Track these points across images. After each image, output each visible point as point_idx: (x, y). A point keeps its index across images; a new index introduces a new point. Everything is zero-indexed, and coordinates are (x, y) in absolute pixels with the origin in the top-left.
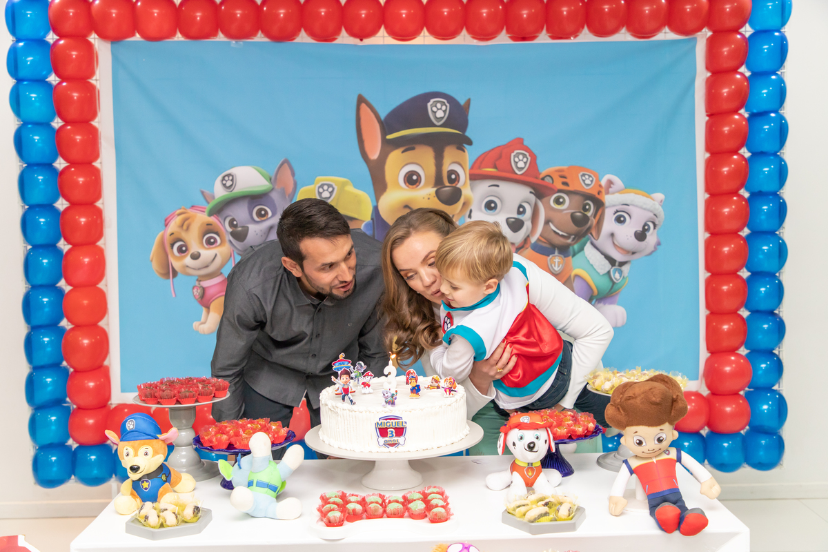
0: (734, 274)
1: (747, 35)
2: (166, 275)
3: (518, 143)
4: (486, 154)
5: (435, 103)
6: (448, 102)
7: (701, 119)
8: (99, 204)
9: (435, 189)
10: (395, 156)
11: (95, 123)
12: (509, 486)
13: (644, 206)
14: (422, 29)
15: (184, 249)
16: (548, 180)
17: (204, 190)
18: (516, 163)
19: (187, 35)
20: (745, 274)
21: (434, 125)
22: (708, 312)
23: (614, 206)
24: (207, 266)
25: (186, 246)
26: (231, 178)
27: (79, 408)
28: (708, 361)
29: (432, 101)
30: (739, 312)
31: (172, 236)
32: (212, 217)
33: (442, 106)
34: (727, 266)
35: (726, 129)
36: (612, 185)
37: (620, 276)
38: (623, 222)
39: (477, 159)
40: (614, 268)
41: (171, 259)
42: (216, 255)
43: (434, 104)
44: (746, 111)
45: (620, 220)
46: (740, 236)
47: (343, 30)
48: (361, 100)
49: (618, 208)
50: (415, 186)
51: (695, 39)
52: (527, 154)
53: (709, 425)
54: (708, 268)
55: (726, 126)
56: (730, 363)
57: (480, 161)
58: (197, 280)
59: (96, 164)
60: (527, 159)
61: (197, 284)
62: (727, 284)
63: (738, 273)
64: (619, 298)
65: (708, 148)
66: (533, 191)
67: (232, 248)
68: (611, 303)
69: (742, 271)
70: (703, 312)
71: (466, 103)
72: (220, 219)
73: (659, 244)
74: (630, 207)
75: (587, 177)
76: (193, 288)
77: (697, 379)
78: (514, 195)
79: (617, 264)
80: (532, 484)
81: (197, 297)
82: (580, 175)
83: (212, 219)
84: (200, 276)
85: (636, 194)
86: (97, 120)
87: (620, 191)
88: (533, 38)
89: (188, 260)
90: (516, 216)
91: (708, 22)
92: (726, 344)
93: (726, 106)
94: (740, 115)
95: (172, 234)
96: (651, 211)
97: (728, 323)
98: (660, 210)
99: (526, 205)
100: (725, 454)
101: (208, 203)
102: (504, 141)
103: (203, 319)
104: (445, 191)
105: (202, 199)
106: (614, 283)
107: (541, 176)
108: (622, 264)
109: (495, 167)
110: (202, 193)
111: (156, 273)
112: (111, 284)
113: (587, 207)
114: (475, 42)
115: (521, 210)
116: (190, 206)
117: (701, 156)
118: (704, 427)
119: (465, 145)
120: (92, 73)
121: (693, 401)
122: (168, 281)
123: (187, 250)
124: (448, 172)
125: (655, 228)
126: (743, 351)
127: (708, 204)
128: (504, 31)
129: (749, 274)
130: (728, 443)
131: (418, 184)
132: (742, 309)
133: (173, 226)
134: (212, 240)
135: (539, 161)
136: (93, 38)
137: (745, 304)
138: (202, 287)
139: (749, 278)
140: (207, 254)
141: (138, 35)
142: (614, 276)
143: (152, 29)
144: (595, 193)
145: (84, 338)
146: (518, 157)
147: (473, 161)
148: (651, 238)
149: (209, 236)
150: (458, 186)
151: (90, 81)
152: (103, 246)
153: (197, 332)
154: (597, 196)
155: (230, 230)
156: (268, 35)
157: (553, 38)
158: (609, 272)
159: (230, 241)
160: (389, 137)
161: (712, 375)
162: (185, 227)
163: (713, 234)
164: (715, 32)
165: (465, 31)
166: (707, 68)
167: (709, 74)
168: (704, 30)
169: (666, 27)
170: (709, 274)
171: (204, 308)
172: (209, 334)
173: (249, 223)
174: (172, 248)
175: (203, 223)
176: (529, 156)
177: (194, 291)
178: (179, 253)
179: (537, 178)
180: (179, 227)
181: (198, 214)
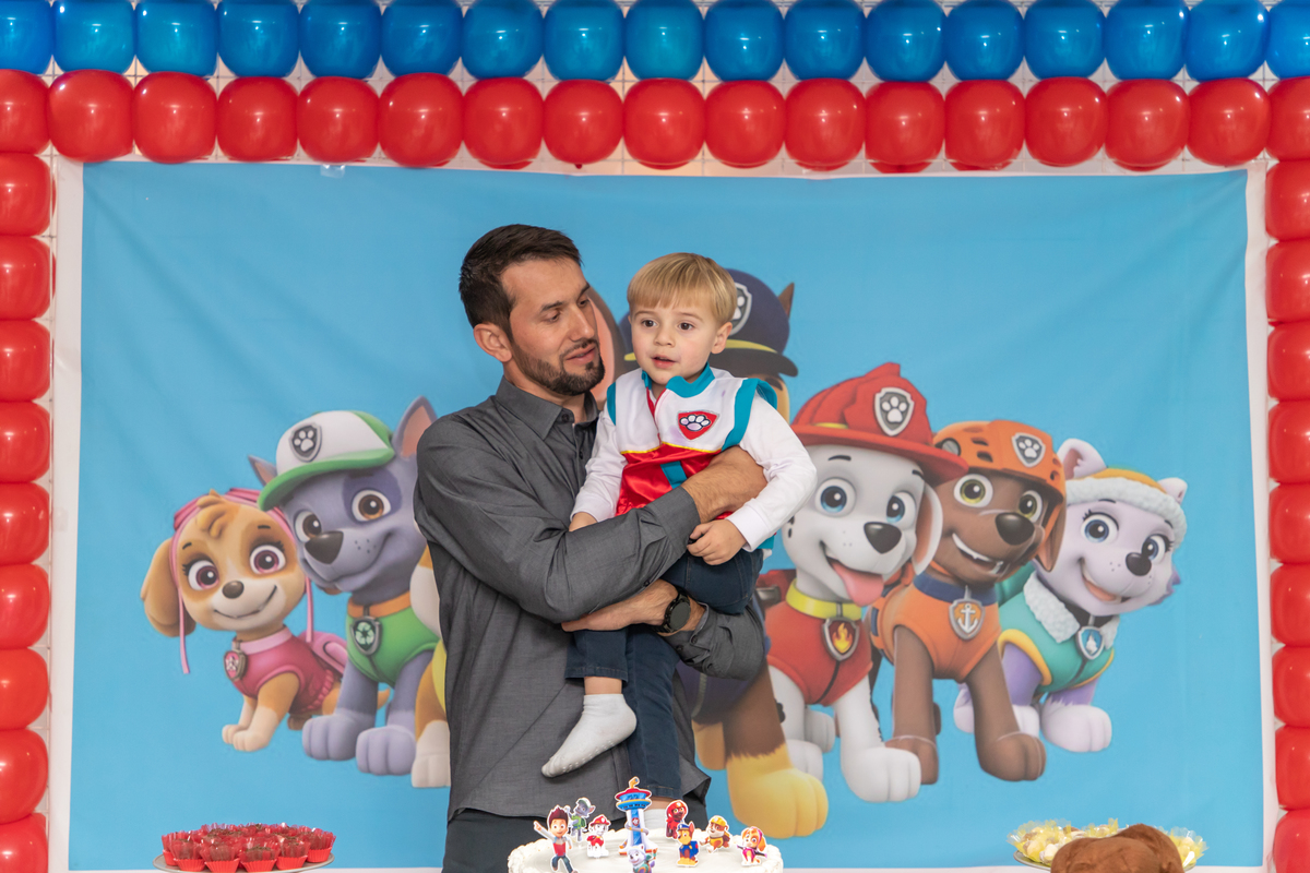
2: (172, 629)
3: (890, 374)
4: (824, 394)
6: (749, 291)
7: (1258, 331)
8: (43, 482)
11: (43, 321)
13: (1146, 505)
14: (700, 147)
15: (211, 575)
16: (950, 448)
17: (257, 458)
18: (885, 412)
19: (235, 152)
22: (1281, 724)
23: (1084, 502)
24: (256, 612)
25: (214, 569)
26: (311, 434)
28: (1280, 825)
31: (188, 549)
32: (270, 512)
33: (737, 296)
35: (1309, 352)
36: (1079, 461)
37: (1099, 647)
38: (1105, 534)
39: (806, 405)
40: (1084, 629)
41: (184, 596)
42: (275, 588)
45: (1096, 531)
47: (543, 146)
49: (1093, 506)
51: (1245, 172)
52: (908, 395)
54: (1277, 633)
57: (812, 409)
58: (235, 639)
59: (41, 402)
60: (908, 404)
61: (233, 647)
64: (1097, 690)
65: (1274, 389)
66: (920, 470)
67: (309, 575)
68: (1079, 702)
70: (1269, 724)
71: (784, 293)
72: (286, 517)
73: (1176, 581)
74: (1117, 506)
75: (1028, 443)
76: (226, 657)
77: (1261, 864)
78: (880, 477)
79: (1091, 621)
81: (233, 675)
82: (1014, 439)
83: (271, 517)
84: (240, 632)
85: (1128, 478)
86: (47, 315)
87: (1096, 473)
88: (921, 166)
89: (217, 599)
90: (884, 519)
91: (1269, 140)
93: (1306, 307)
95: (188, 545)
96: (1161, 515)
98: (1177, 512)
99: (905, 498)
101: (264, 484)
102: (860, 369)
103: (242, 721)
106: (1085, 660)
108: (1101, 621)
109: (843, 420)
110: (253, 462)
111: (154, 625)
112: (59, 646)
113: (1030, 504)
114: (805, 174)
115: (895, 507)
117: (1260, 403)
119: (782, 376)
120: (43, 223)
122: (174, 640)
123: (216, 577)
125: (1167, 549)
127: (1276, 501)
128: (863, 152)
133: (191, 529)
134: (269, 559)
136: (49, 155)
138: (244, 653)
140: (256, 586)
141: (136, 151)
142: (1085, 645)
143: (168, 139)
144: (1045, 476)
146: (889, 402)
147: (799, 407)
148: (1161, 568)
149: (263, 550)
151: (38, 238)
152: (46, 567)
153: (230, 746)
154: (1049, 481)
155: (305, 538)
156: (394, 153)
157: (961, 166)
158: (1074, 637)
159: (305, 561)
160: (629, 355)
161: (1290, 855)
162: (214, 531)
163: (1288, 563)
164: (1282, 160)
165: (783, 151)
166: (1268, 230)
167: (1274, 242)
168: (1261, 156)
169: (1186, 149)
170: (1282, 645)
171: (245, 698)
172: (253, 751)
173: (345, 525)
174: (187, 574)
175: (251, 524)
176: (912, 399)
177: (227, 661)
178: (200, 584)
179: (927, 443)
180: (204, 531)
181: (243, 505)
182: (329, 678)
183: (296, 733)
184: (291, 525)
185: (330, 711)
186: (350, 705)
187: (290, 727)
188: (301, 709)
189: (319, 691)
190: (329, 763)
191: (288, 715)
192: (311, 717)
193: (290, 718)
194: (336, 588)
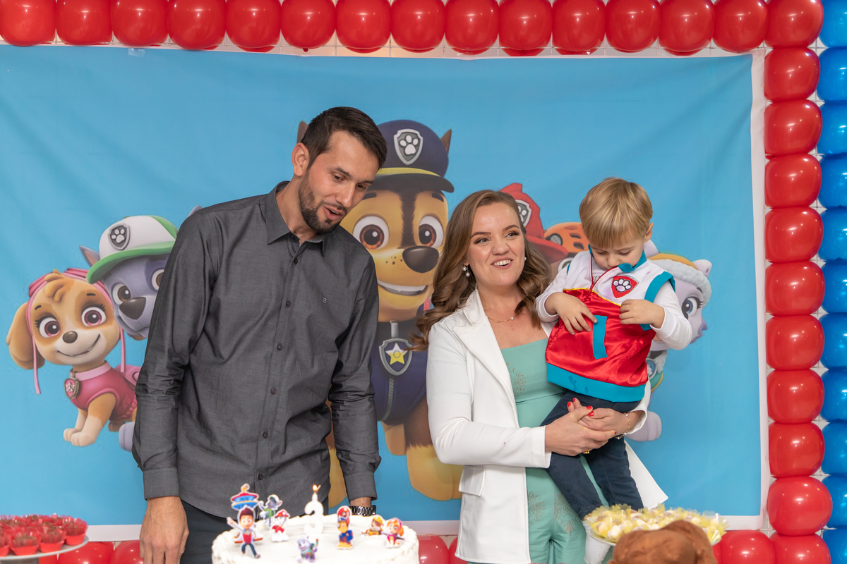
0: (806, 369)
1: (819, 53)
2: (28, 364)
3: (515, 191)
5: (404, 135)
6: (421, 135)
7: (759, 162)
9: (402, 250)
13: (685, 277)
14: (387, 37)
15: (54, 327)
16: (555, 240)
17: (85, 248)
19: (67, 39)
20: (820, 369)
21: (404, 165)
22: (772, 421)
24: (86, 352)
25: (57, 323)
26: (123, 231)
28: (771, 488)
29: (400, 132)
30: (813, 422)
31: (38, 310)
32: (95, 284)
33: (413, 140)
34: (795, 360)
35: (793, 175)
37: (653, 372)
41: (36, 341)
42: (99, 336)
43: (403, 137)
44: (819, 152)
46: (813, 318)
47: (281, 36)
50: (375, 246)
51: (751, 56)
52: (528, 205)
54: (770, 361)
55: (792, 172)
56: (802, 492)
58: (72, 371)
60: (528, 211)
61: (71, 376)
62: (796, 383)
63: (812, 369)
65: (769, 201)
67: (122, 327)
69: (816, 365)
70: (765, 422)
71: (445, 136)
72: (106, 288)
73: (704, 328)
76: (65, 383)
77: (759, 514)
81: (71, 395)
83: (96, 288)
84: (73, 365)
85: (673, 260)
87: (652, 257)
88: (535, 51)
89: (59, 343)
91: (766, 34)
92: (795, 465)
93: (791, 146)
94: (811, 157)
95: (39, 306)
96: (694, 284)
97: (798, 436)
98: (705, 282)
101: (91, 265)
103: (77, 426)
104: (415, 252)
107: (546, 235)
108: (655, 354)
110: (83, 251)
111: (14, 360)
114: (458, 56)
116: (66, 269)
117: (760, 210)
119: (443, 192)
121: (752, 544)
122: (31, 371)
123: (58, 329)
124: (420, 227)
125: (698, 307)
126: (820, 475)
127: (770, 275)
128: (498, 41)
129: (827, 369)
131: (379, 243)
132: (817, 418)
133: (40, 296)
134: (94, 316)
135: (542, 215)
137: (820, 411)
138: (78, 380)
139: (825, 375)
140: (86, 335)
141: (1, 37)
143: (21, 28)
148: (694, 319)
149: (90, 310)
150: (432, 247)
155: (119, 302)
156: (178, 40)
157: (563, 51)
159: (120, 318)
161: (778, 508)
162: (57, 298)
163: (778, 315)
164: (775, 48)
165: (444, 40)
166: (766, 95)
167: (769, 103)
168: (761, 45)
169: (712, 40)
170: (773, 370)
171: (79, 410)
172: (85, 446)
173: (147, 293)
174: (38, 327)
175: (82, 293)
176: (530, 207)
177: (67, 385)
178: (47, 333)
179: (540, 237)
180: (49, 297)
181: (76, 280)
183: (115, 433)
184: (110, 293)
187: (110, 430)
188: (116, 419)
189: (131, 405)
191: (109, 422)
192: (124, 423)
193: (110, 423)
194: (141, 336)
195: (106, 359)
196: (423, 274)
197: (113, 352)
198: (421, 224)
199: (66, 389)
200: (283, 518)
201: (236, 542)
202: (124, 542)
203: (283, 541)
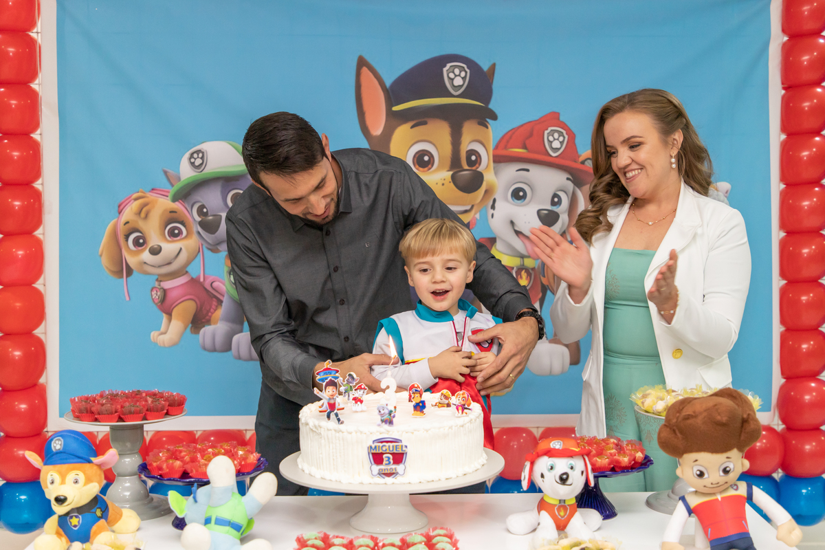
0: (815, 281)
2: (119, 273)
3: (553, 119)
4: (514, 131)
5: (453, 68)
6: (468, 68)
7: (776, 93)
8: (37, 185)
9: (451, 173)
10: (403, 133)
11: (35, 86)
12: (535, 530)
15: (141, 241)
16: (588, 163)
17: (168, 170)
18: (551, 142)
21: (452, 96)
22: (783, 329)
24: (169, 263)
25: (143, 238)
26: (200, 155)
27: (7, 436)
28: (782, 388)
29: (449, 65)
30: (820, 329)
31: (127, 225)
32: (177, 203)
33: (460, 72)
34: (806, 273)
35: (806, 105)
39: (503, 137)
41: (125, 254)
42: (181, 249)
43: (451, 70)
46: (822, 235)
48: (362, 63)
50: (426, 169)
52: (564, 132)
53: (784, 466)
54: (783, 274)
55: (806, 100)
56: (811, 390)
57: (507, 140)
58: (157, 280)
59: (36, 136)
60: (564, 137)
61: (156, 284)
62: (807, 294)
63: (820, 281)
65: (784, 128)
66: (571, 178)
67: (201, 241)
69: (824, 278)
70: (777, 329)
71: (489, 69)
72: (187, 206)
76: (152, 290)
77: (770, 410)
78: (547, 181)
80: (565, 527)
81: (156, 301)
83: (177, 206)
84: (159, 275)
86: (37, 82)
89: (146, 256)
90: (549, 207)
92: (806, 366)
93: (807, 77)
94: (823, 87)
95: (127, 223)
97: (807, 341)
99: (562, 194)
100: (802, 503)
101: (173, 186)
102: (535, 116)
103: (163, 329)
104: (463, 174)
105: (165, 180)
107: (581, 159)
109: (525, 147)
110: (166, 173)
111: (106, 270)
112: (50, 284)
115: (556, 200)
117: (776, 137)
118: (777, 469)
119: (488, 120)
120: (32, 24)
122: (121, 280)
123: (145, 242)
124: (467, 152)
127: (784, 196)
130: (807, 489)
131: (430, 166)
132: (824, 325)
133: (129, 213)
134: (176, 231)
135: (577, 141)
138: (162, 288)
140: (169, 248)
145: (14, 350)
146: (553, 136)
147: (498, 139)
149: (173, 226)
150: (478, 170)
151: (30, 34)
152: (41, 237)
153: (155, 344)
155: (198, 219)
159: (199, 233)
160: (395, 108)
161: (787, 406)
162: (143, 215)
163: (789, 233)
166: (784, 31)
167: (786, 38)
170: (785, 282)
171: (164, 315)
172: (170, 347)
173: (222, 210)
174: (127, 240)
175: (165, 210)
176: (567, 134)
177: (153, 293)
178: (134, 246)
179: (575, 161)
180: (136, 214)
181: (160, 199)
182: (215, 303)
185: (216, 323)
186: (228, 319)
187: (192, 333)
188: (198, 321)
189: (209, 311)
190: (215, 354)
191: (190, 325)
192: (204, 326)
193: (192, 327)
194: (218, 249)
195: (189, 269)
196: (470, 195)
197: (193, 264)
198: (469, 148)
199: (152, 296)
200: (362, 391)
201: (320, 412)
202: (205, 431)
203: (361, 411)
